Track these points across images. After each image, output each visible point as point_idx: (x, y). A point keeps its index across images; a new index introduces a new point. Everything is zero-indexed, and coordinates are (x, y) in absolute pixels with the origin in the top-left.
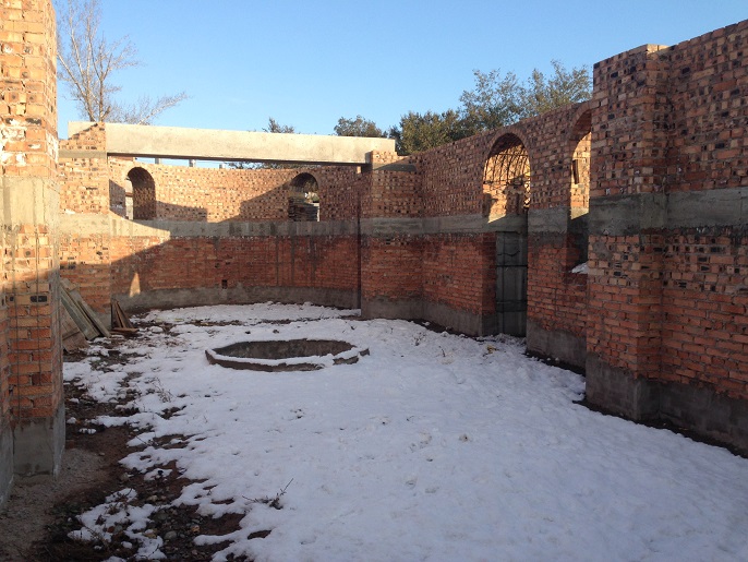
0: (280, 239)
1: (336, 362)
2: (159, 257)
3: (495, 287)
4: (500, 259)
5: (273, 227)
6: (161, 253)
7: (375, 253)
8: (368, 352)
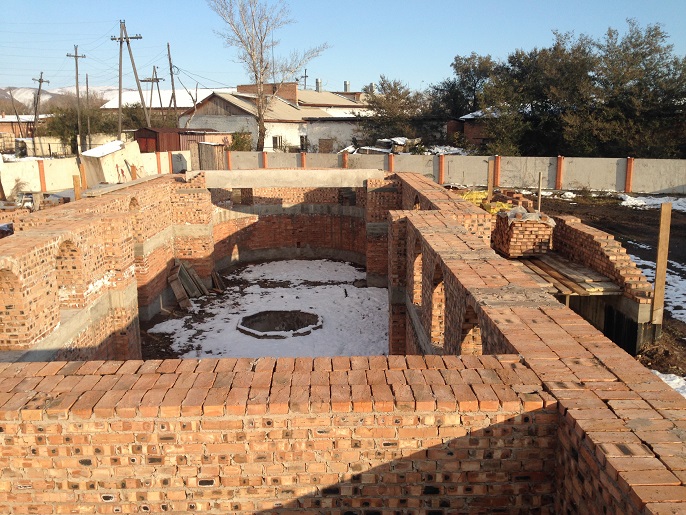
0: (334, 217)
2: (255, 229)
6: (257, 226)
7: (369, 245)
8: (321, 327)
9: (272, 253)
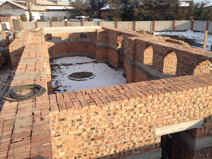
0: (79, 42)
1: (90, 79)
2: (54, 48)
3: (120, 60)
4: (121, 55)
5: (77, 39)
6: (54, 47)
7: (98, 50)
8: (95, 76)
9: (59, 55)
